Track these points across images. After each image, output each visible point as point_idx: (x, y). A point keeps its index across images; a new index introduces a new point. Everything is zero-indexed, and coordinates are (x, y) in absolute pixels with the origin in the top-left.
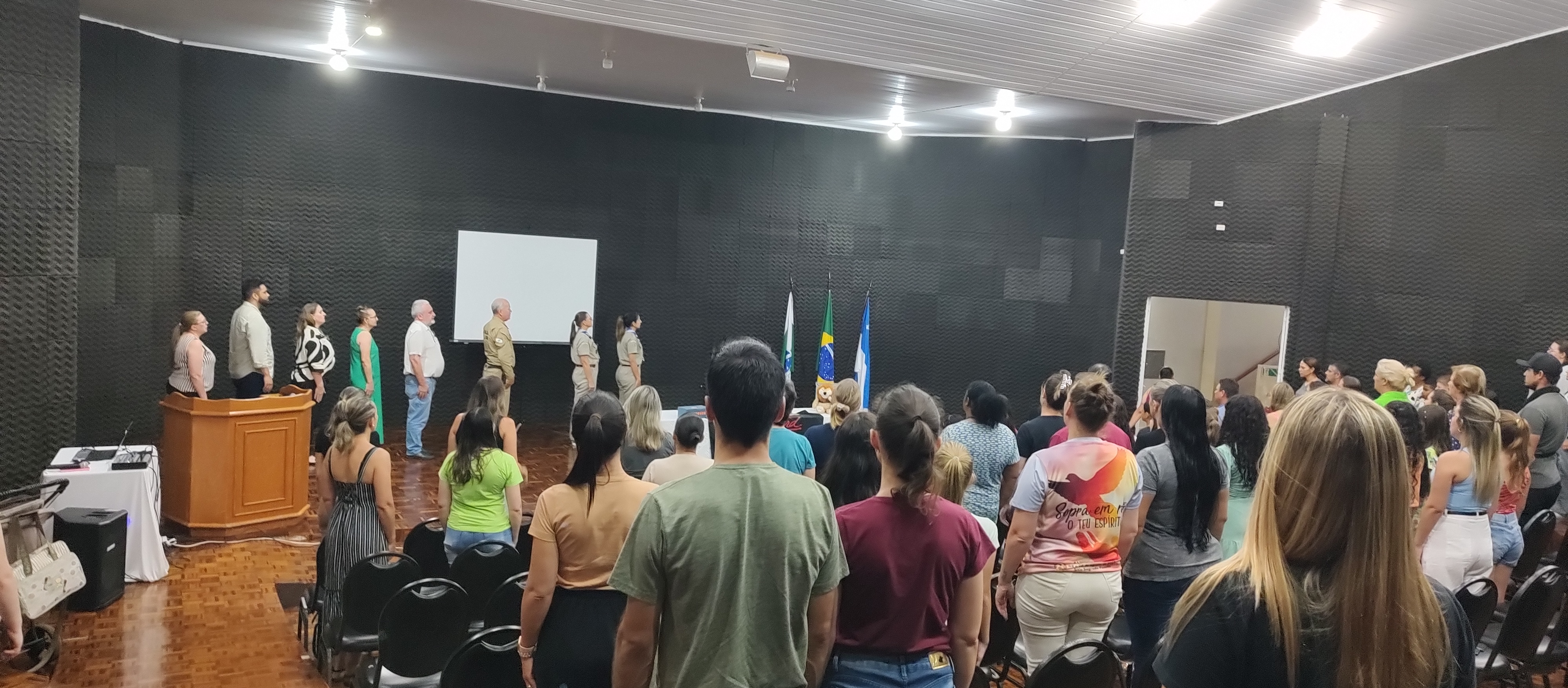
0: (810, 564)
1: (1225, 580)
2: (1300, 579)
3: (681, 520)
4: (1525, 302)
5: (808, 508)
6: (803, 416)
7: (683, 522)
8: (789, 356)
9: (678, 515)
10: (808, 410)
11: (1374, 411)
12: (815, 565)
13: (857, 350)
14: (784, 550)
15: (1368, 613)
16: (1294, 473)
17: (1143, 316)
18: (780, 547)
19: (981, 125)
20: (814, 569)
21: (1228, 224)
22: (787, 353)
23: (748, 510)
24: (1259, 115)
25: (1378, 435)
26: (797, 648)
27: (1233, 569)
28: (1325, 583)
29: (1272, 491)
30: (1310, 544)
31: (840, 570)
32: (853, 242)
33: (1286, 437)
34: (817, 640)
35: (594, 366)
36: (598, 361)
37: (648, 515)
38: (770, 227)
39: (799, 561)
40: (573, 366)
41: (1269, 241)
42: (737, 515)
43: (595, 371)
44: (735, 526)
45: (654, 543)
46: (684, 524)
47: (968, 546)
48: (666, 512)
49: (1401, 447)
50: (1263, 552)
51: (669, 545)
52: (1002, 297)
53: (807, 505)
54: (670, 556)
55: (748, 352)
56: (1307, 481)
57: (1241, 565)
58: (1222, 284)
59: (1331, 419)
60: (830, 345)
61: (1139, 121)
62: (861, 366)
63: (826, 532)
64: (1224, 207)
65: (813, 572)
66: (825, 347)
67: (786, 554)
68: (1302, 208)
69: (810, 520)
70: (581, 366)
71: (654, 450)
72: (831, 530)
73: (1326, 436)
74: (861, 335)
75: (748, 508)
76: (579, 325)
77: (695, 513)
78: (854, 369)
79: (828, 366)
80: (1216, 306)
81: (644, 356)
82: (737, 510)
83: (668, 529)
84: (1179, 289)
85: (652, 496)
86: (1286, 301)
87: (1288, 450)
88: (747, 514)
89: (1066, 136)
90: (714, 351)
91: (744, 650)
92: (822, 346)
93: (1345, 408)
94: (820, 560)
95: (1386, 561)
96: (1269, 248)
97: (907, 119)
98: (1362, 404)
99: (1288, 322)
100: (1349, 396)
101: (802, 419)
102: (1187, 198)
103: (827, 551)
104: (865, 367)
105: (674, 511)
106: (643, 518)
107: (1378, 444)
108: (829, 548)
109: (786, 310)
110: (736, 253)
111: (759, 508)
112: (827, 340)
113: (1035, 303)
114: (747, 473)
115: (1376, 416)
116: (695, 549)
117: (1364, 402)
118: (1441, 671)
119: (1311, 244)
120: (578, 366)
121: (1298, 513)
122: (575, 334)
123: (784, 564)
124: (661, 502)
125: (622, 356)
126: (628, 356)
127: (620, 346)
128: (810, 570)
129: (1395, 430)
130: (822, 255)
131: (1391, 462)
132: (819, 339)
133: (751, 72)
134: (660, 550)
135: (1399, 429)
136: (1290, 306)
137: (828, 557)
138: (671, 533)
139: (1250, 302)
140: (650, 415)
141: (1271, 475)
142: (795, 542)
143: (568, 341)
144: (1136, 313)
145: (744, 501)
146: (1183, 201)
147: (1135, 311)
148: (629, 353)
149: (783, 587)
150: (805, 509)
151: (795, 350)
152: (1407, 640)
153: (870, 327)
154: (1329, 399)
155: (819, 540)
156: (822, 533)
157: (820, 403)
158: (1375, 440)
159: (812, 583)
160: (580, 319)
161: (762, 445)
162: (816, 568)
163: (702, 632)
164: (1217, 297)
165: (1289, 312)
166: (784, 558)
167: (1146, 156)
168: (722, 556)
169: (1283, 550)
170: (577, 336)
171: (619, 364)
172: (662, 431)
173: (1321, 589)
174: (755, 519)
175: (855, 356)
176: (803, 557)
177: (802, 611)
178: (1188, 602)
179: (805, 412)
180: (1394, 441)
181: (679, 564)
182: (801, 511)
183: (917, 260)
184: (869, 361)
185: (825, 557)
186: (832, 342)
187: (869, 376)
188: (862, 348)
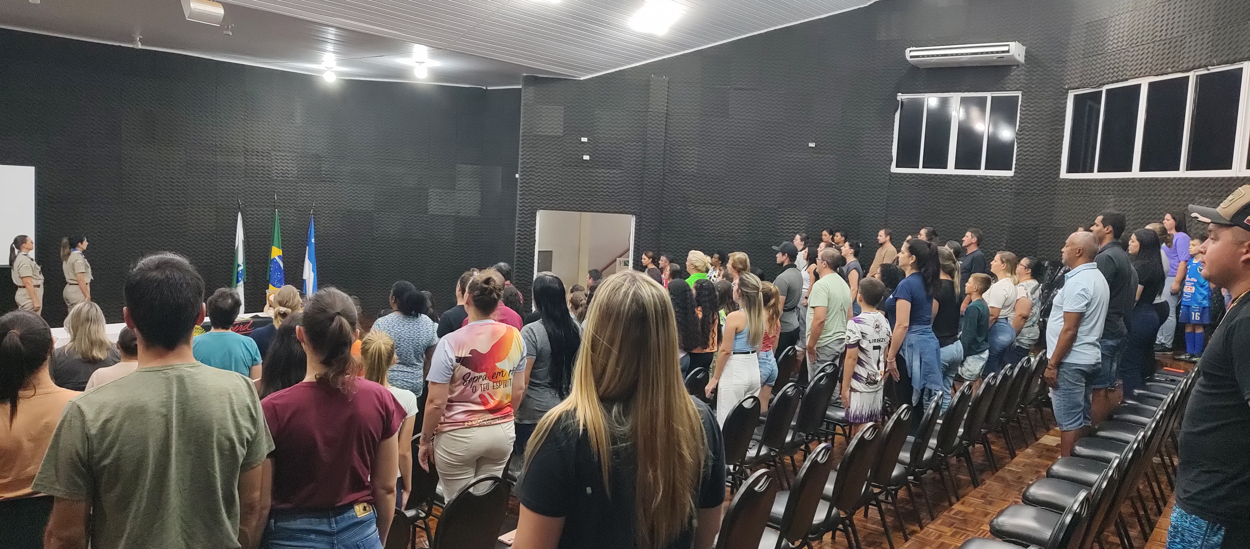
0: (238, 445)
1: (560, 418)
2: (609, 411)
3: (107, 421)
4: (779, 208)
5: (234, 398)
6: (255, 320)
7: (108, 424)
8: (241, 268)
9: (103, 417)
10: (260, 314)
11: (652, 288)
12: (242, 445)
13: (304, 260)
14: (213, 437)
15: (653, 430)
16: (602, 336)
17: (535, 225)
18: (208, 434)
19: (401, 72)
20: (242, 449)
21: (591, 154)
22: (239, 266)
23: (174, 405)
24: (609, 74)
25: (655, 304)
26: (229, 518)
27: (565, 409)
28: (626, 412)
29: (589, 349)
30: (615, 386)
31: (266, 445)
32: (296, 168)
33: (598, 308)
34: (248, 508)
35: (38, 286)
36: (43, 281)
37: (71, 421)
38: (216, 155)
39: (228, 443)
40: (16, 288)
41: (620, 168)
42: (163, 410)
43: (40, 292)
44: (162, 420)
45: (79, 446)
46: (109, 425)
47: (384, 413)
48: (90, 415)
49: (670, 311)
50: (585, 395)
51: (95, 446)
52: (426, 213)
53: (233, 395)
54: (96, 456)
55: (161, 266)
56: (611, 342)
57: (570, 405)
58: (589, 199)
59: (626, 294)
60: (279, 257)
61: (525, 75)
62: (309, 274)
63: (252, 416)
64: (588, 142)
65: (241, 451)
66: (274, 259)
67: (215, 439)
68: (641, 143)
69: (236, 407)
70: (24, 287)
71: (101, 359)
72: (257, 414)
73: (622, 309)
74: (307, 247)
75: (174, 403)
76: (18, 248)
77: (120, 414)
78: (302, 276)
79: (278, 275)
80: (587, 216)
81: (93, 274)
82: (162, 406)
83: (93, 431)
84: (559, 203)
85: (74, 403)
86: (633, 211)
87: (599, 320)
88: (174, 408)
89: (470, 84)
90: (132, 266)
91: (178, 528)
92: (272, 258)
93: (634, 287)
94: (247, 439)
95: (663, 392)
96: (620, 173)
97: (338, 65)
98: (645, 283)
99: (634, 226)
100: (637, 277)
101: (254, 323)
102: (562, 135)
103: (254, 432)
104: (312, 275)
105: (98, 414)
106: (66, 423)
107: (655, 311)
108: (255, 429)
109: (236, 228)
110: (184, 178)
111: (185, 402)
112: (276, 253)
113: (453, 216)
114: (172, 373)
115: (654, 291)
116: (122, 445)
117: (647, 282)
118: (703, 463)
119: (647, 170)
120: (20, 287)
121: (607, 365)
122: (15, 257)
123: (212, 448)
124: (84, 407)
125: (68, 275)
126: (75, 275)
127: (66, 266)
128: (238, 450)
129: (666, 300)
130: (267, 179)
131: (664, 324)
132: (269, 251)
133: (187, 16)
134: (86, 451)
135: (669, 298)
136: (635, 215)
137: (255, 437)
138: (96, 435)
139: (608, 212)
140: (94, 328)
141: (588, 339)
142: (223, 427)
143: (8, 263)
144: (529, 223)
145: (170, 397)
146: (559, 137)
147: (529, 221)
148: (77, 272)
149: (213, 468)
150: (231, 399)
151: (247, 263)
152: (680, 446)
153: (315, 240)
154: (625, 281)
155: (245, 423)
156: (248, 417)
157: (271, 308)
158: (653, 307)
159: (241, 460)
160: (19, 242)
161: (185, 347)
162: (244, 447)
163: (135, 518)
164: (586, 209)
165: (635, 219)
166: (213, 442)
167: (530, 102)
168: (151, 448)
169: (597, 391)
170: (17, 259)
171: (66, 283)
172: (108, 342)
173: (624, 417)
174: (183, 414)
175: (303, 266)
176: (231, 440)
177: (233, 485)
178: (536, 437)
179: (257, 317)
180: (666, 307)
181: (107, 462)
182: (227, 400)
183: (354, 183)
184: (316, 269)
185: (252, 437)
186: (281, 255)
187: (316, 282)
188: (308, 259)
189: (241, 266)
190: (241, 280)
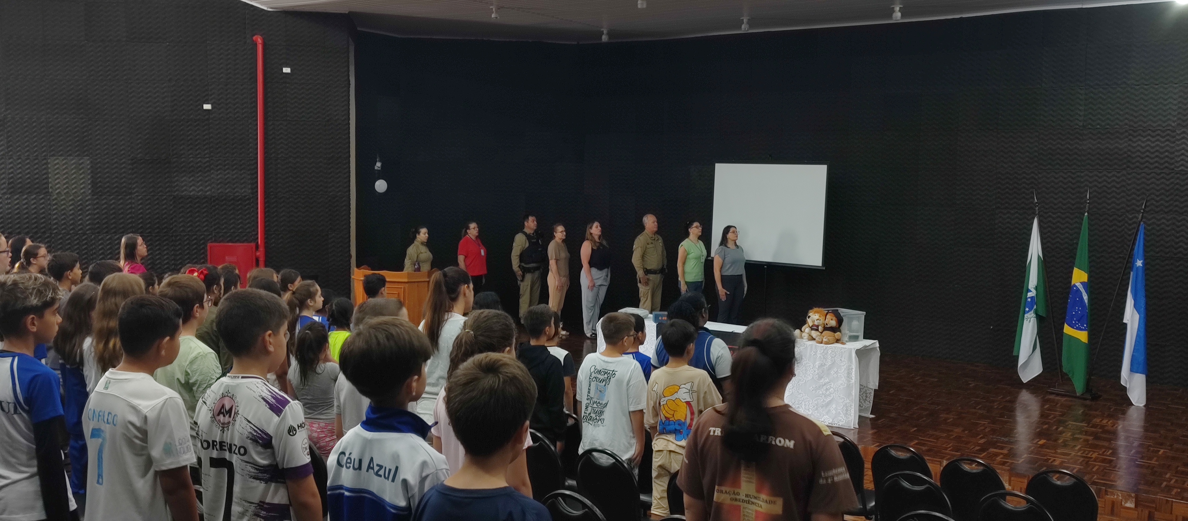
22: (1028, 291)
60: (1083, 284)
66: (1075, 286)
74: (1132, 273)
79: (1079, 311)
104: (1137, 316)
109: (1029, 240)
112: (1079, 277)
132: (1070, 275)
153: (1144, 264)
186: (1086, 280)
187: (1142, 330)
188: (1131, 292)
189: (1031, 291)
190: (1028, 312)
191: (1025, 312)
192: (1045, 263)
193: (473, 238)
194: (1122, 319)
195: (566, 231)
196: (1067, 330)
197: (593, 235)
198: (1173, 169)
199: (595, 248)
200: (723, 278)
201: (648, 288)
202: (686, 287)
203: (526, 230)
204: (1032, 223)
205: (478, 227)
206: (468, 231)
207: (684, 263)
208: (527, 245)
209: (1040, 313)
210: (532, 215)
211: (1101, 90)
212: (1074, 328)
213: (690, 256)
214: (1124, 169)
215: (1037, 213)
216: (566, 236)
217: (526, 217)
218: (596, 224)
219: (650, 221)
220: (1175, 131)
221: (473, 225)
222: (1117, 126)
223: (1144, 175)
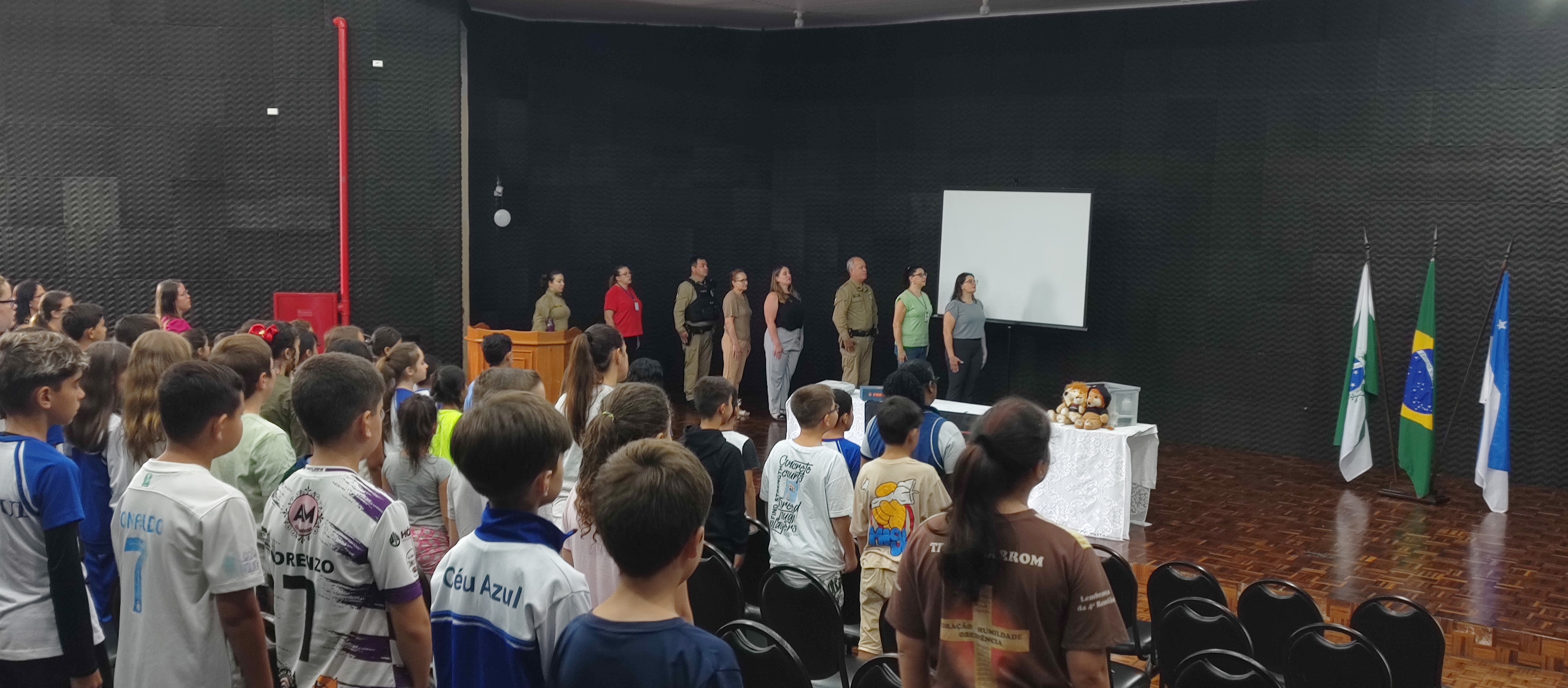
13: (1484, 365)
22: (1355, 360)
60: (1427, 351)
62: (1492, 397)
66: (1417, 355)
74: (1492, 338)
79: (1422, 388)
104: (1498, 395)
109: (1356, 294)
112: (1422, 342)
132: (1410, 340)
153: (1509, 326)
184: (1508, 387)
186: (1431, 347)
187: (1505, 413)
188: (1491, 363)
189: (1358, 361)
190: (1355, 388)
191: (1350, 389)
192: (1378, 325)
193: (625, 287)
194: (1478, 398)
195: (748, 279)
196: (1406, 412)
197: (781, 284)
198: (1547, 201)
199: (782, 301)
200: (955, 341)
201: (853, 354)
202: (904, 354)
203: (693, 277)
204: (1361, 272)
205: (630, 273)
206: (617, 278)
207: (902, 323)
208: (695, 297)
209: (1370, 391)
210: (702, 258)
211: (1454, 95)
212: (1413, 410)
213: (910, 313)
214: (1483, 200)
215: (1368, 257)
216: (748, 286)
217: (694, 260)
218: (784, 270)
219: (856, 267)
220: (1550, 151)
221: (623, 270)
222: (1475, 144)
223: (1509, 208)
